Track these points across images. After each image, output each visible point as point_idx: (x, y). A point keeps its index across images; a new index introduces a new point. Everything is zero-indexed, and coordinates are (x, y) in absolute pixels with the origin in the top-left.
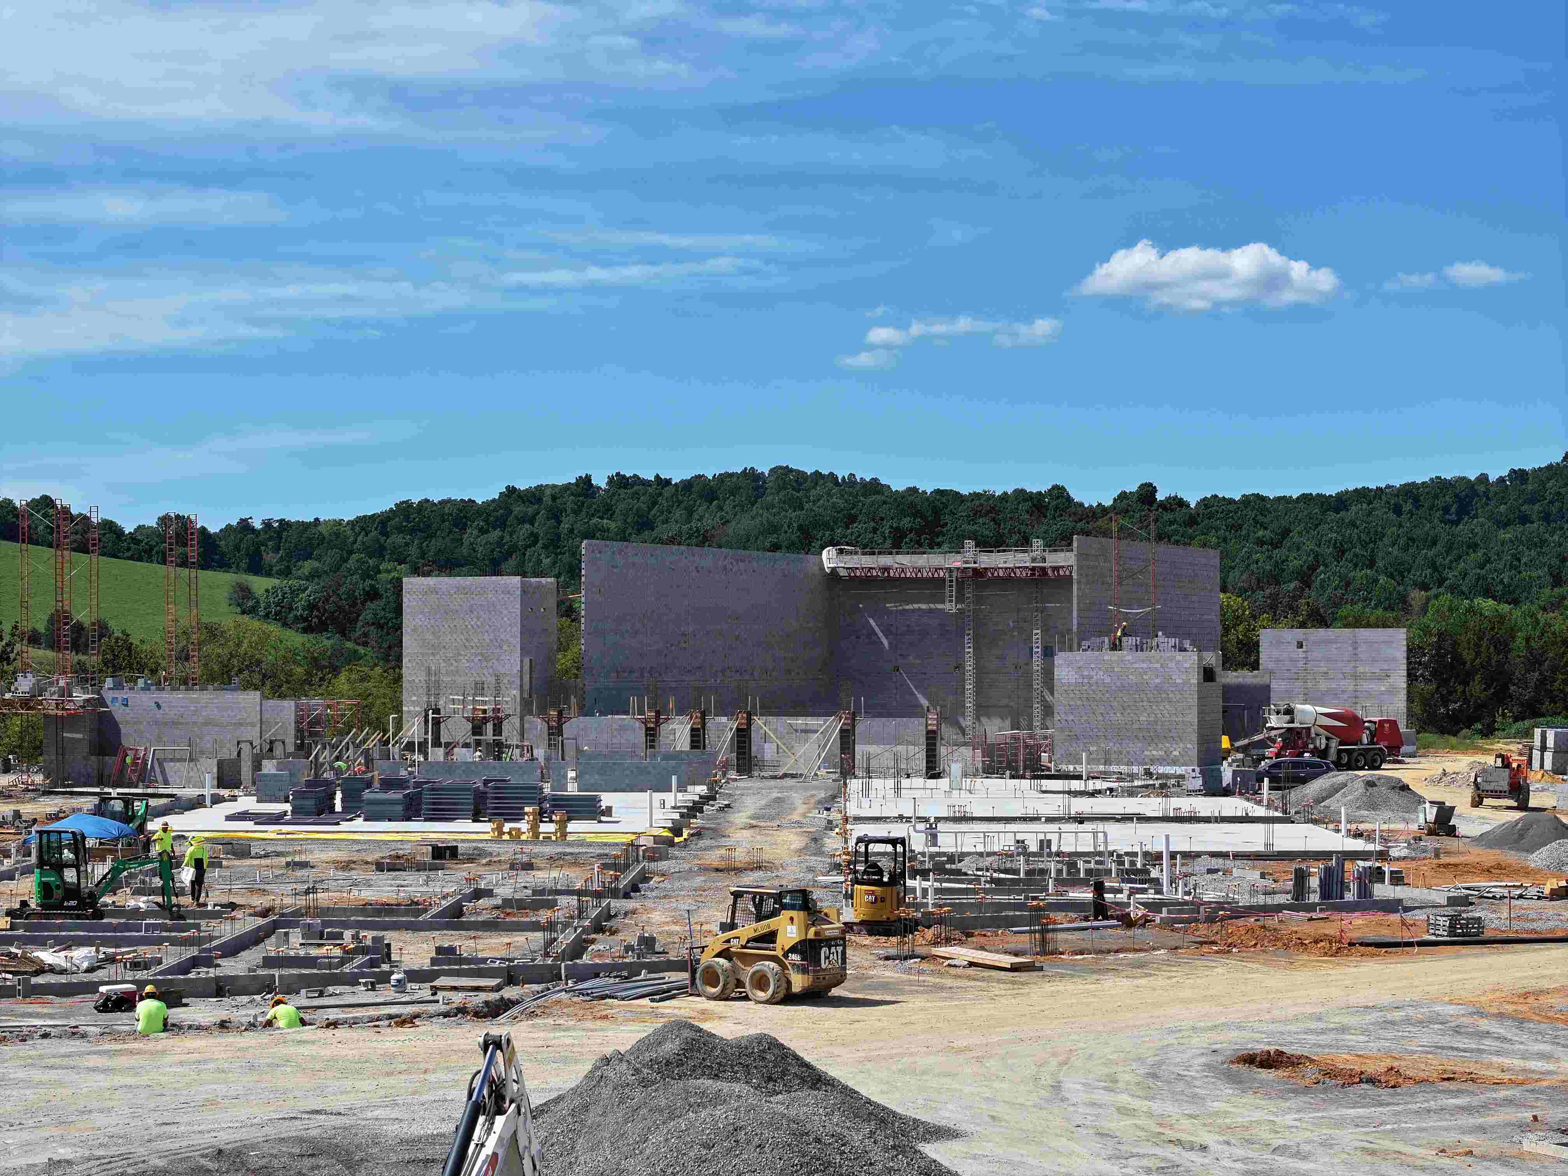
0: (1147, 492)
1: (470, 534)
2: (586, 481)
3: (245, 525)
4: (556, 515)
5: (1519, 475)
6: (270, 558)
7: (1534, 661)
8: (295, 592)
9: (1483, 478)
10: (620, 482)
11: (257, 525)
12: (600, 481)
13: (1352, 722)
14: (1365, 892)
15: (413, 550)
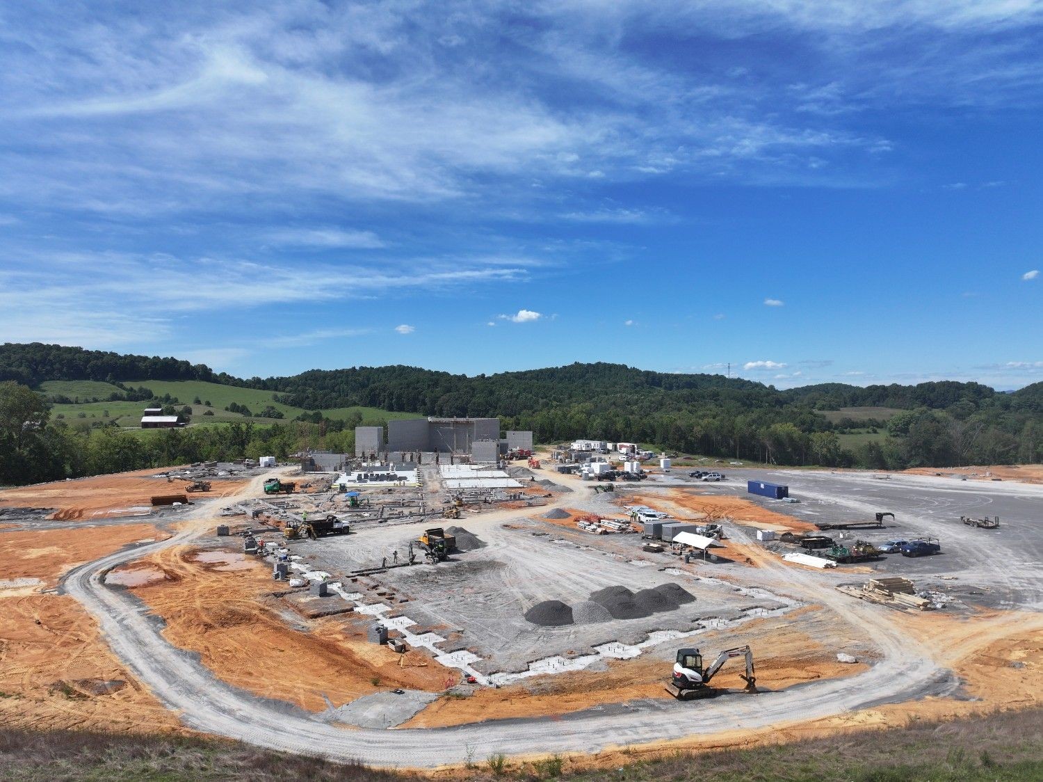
0: (483, 375)
1: (327, 381)
2: (354, 368)
3: (272, 378)
4: (347, 376)
5: (565, 367)
6: (280, 387)
7: (558, 429)
8: (289, 397)
9: (557, 368)
10: (362, 368)
11: (275, 378)
12: (357, 368)
13: (522, 451)
14: (519, 497)
15: (314, 384)
